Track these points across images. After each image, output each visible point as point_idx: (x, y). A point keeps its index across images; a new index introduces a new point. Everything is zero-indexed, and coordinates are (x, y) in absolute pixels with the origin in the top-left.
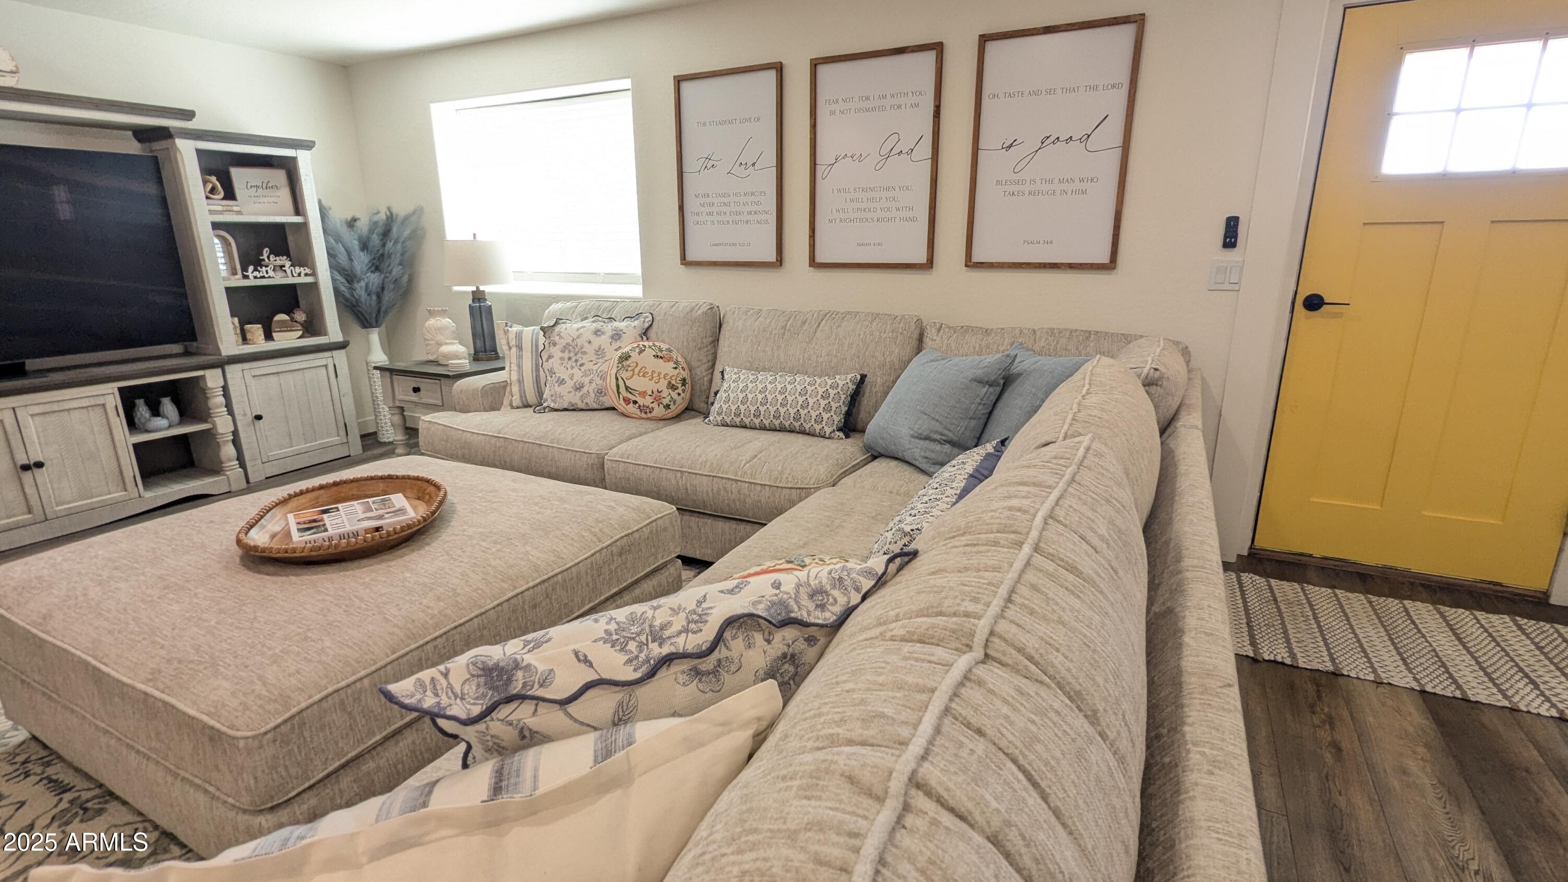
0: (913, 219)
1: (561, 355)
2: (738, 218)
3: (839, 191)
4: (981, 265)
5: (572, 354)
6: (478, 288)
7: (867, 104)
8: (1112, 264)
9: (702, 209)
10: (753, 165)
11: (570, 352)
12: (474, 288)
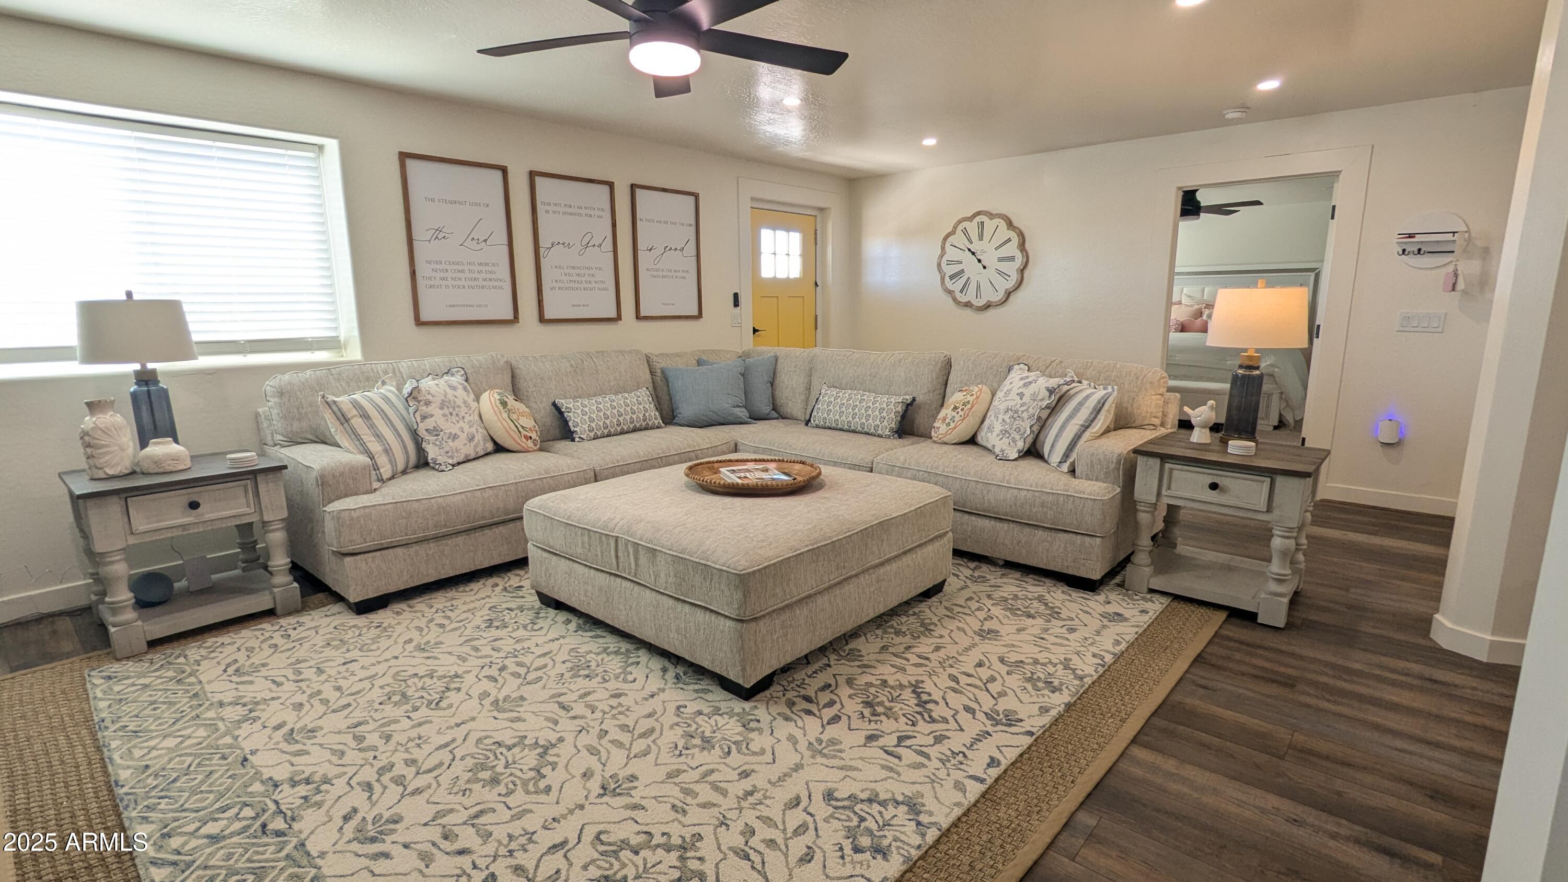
0: (606, 289)
1: (442, 412)
2: (473, 283)
3: (556, 267)
4: (647, 318)
5: (451, 410)
6: (143, 366)
7: (570, 210)
8: (700, 315)
9: (434, 274)
10: (485, 241)
11: (448, 408)
12: (137, 367)
